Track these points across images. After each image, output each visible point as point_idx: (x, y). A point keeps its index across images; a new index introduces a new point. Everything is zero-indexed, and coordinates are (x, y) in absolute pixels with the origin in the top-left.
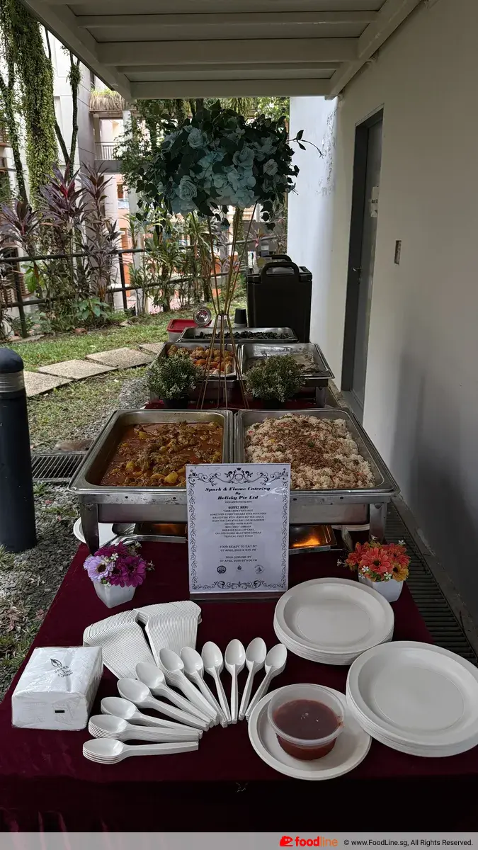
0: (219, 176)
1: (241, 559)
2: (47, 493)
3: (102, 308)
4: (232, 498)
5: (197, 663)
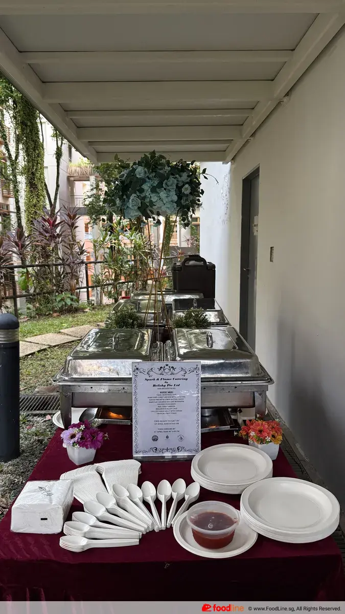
0: (154, 195)
1: (168, 430)
2: (28, 421)
3: (72, 300)
4: (162, 386)
5: (138, 494)
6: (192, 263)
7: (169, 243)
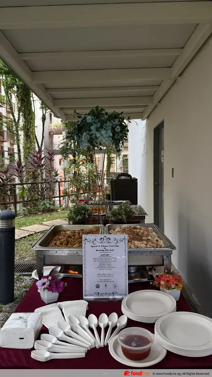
0: (98, 132)
1: (107, 281)
2: (20, 279)
3: (50, 204)
4: (102, 250)
5: (86, 322)
6: (123, 177)
7: (109, 170)
